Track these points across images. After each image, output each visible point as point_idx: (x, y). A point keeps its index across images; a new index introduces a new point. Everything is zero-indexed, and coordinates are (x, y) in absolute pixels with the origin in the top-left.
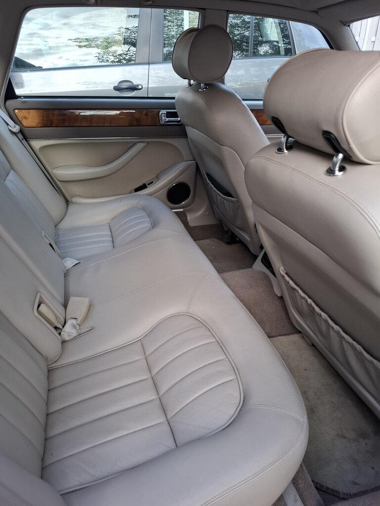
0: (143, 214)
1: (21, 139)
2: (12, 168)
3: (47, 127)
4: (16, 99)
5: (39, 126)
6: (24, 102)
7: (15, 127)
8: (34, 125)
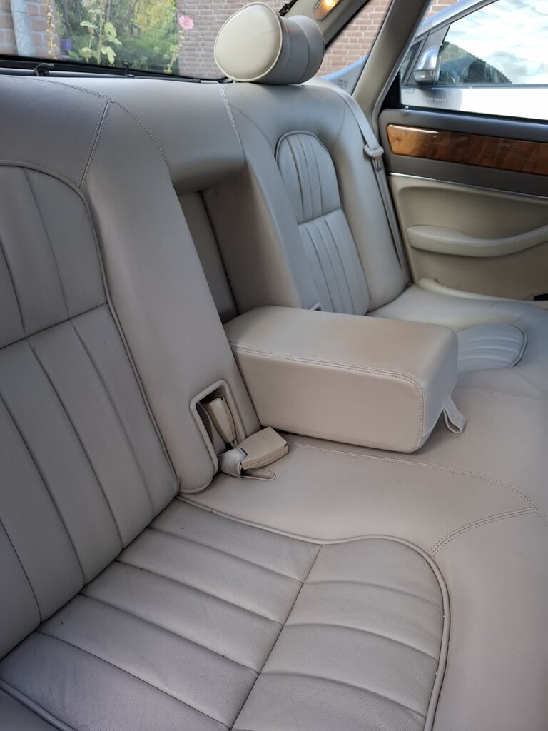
0: (517, 338)
1: (376, 167)
2: (343, 206)
3: (424, 158)
4: (398, 108)
5: (414, 154)
6: (407, 114)
7: (375, 149)
8: (407, 153)
